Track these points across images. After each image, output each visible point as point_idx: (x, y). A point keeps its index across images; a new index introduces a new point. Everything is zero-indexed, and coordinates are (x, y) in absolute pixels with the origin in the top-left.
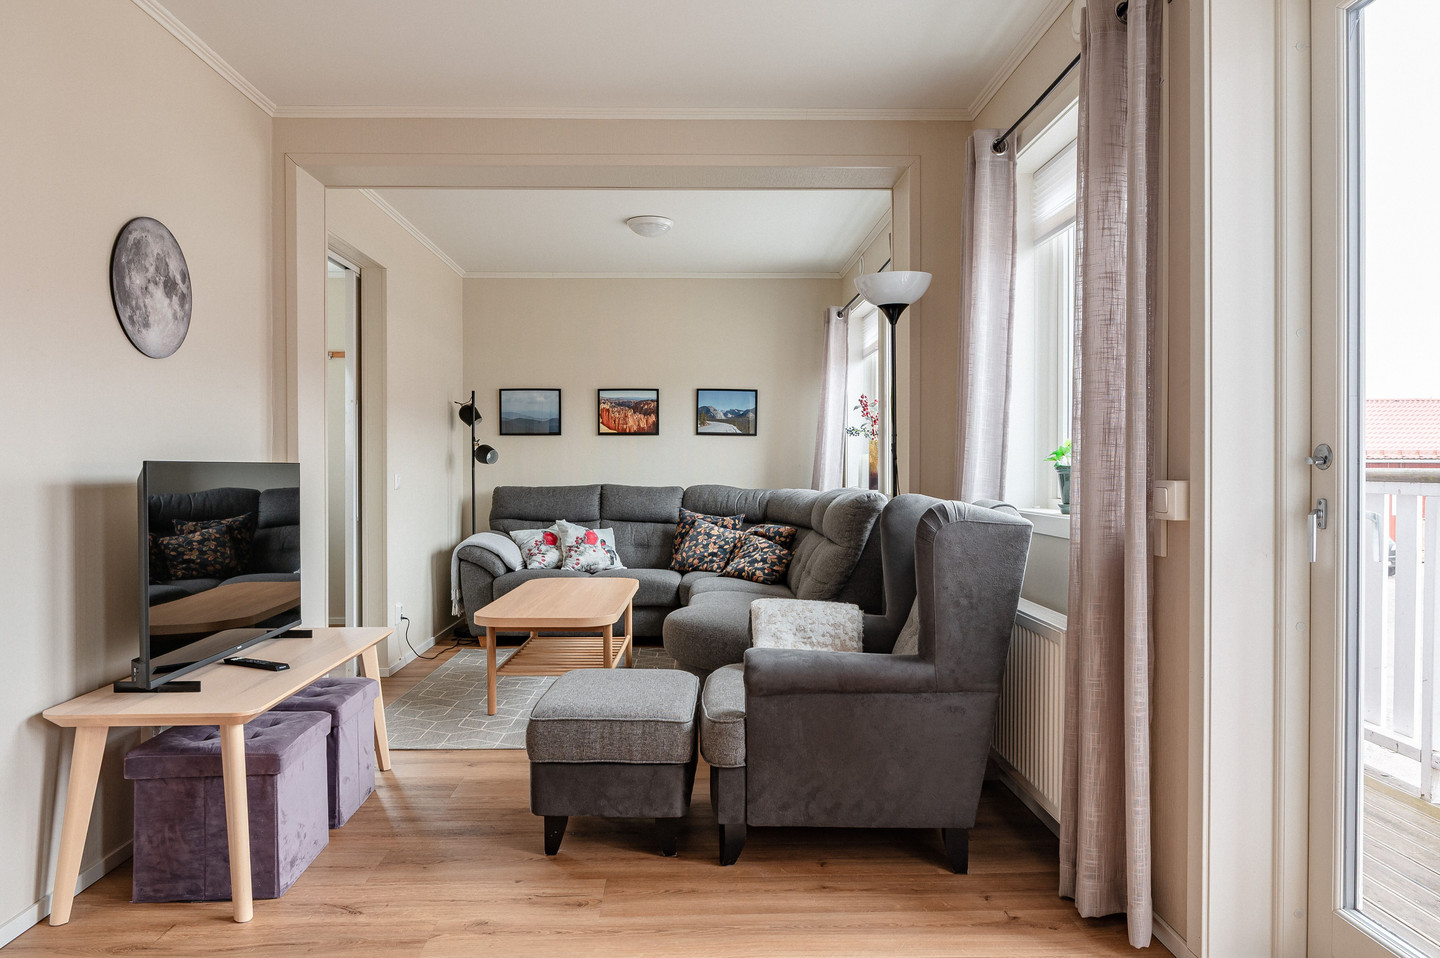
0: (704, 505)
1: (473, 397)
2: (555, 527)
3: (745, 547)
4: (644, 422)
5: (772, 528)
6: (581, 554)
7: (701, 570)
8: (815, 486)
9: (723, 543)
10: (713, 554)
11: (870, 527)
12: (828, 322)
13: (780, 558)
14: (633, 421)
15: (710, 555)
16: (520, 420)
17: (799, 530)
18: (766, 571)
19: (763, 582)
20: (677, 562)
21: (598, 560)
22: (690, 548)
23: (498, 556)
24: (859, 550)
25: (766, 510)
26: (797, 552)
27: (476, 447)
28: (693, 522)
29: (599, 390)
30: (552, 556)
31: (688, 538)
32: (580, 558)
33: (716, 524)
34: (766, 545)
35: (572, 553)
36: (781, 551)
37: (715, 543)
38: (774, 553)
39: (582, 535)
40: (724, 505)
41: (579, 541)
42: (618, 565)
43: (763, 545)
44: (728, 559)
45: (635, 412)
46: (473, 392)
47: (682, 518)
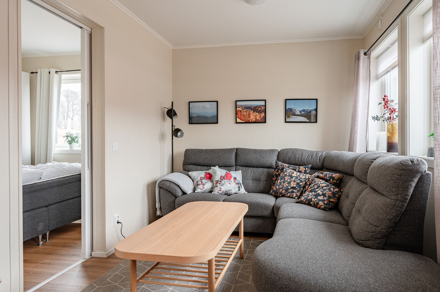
0: (289, 159)
1: (172, 105)
2: (211, 170)
3: (312, 185)
4: (258, 117)
5: (328, 174)
6: (223, 185)
7: (286, 197)
8: (351, 149)
9: (299, 181)
10: (294, 188)
11: (414, 185)
12: (359, 59)
13: (334, 194)
14: (253, 116)
15: (291, 188)
16: (199, 117)
17: (345, 175)
18: (326, 202)
19: (324, 209)
20: (273, 191)
21: (231, 188)
22: (281, 183)
23: (178, 186)
24: (405, 202)
25: (323, 163)
26: (345, 190)
27: (174, 129)
28: (283, 169)
29: (236, 101)
30: (208, 185)
31: (279, 178)
32: (222, 187)
33: (295, 170)
34: (325, 185)
35: (218, 184)
36: (334, 189)
37: (294, 181)
38: (330, 190)
39: (223, 175)
40: (300, 159)
41: (222, 178)
42: (243, 190)
43: (323, 185)
44: (302, 191)
45: (254, 112)
46: (172, 102)
47: (277, 166)
